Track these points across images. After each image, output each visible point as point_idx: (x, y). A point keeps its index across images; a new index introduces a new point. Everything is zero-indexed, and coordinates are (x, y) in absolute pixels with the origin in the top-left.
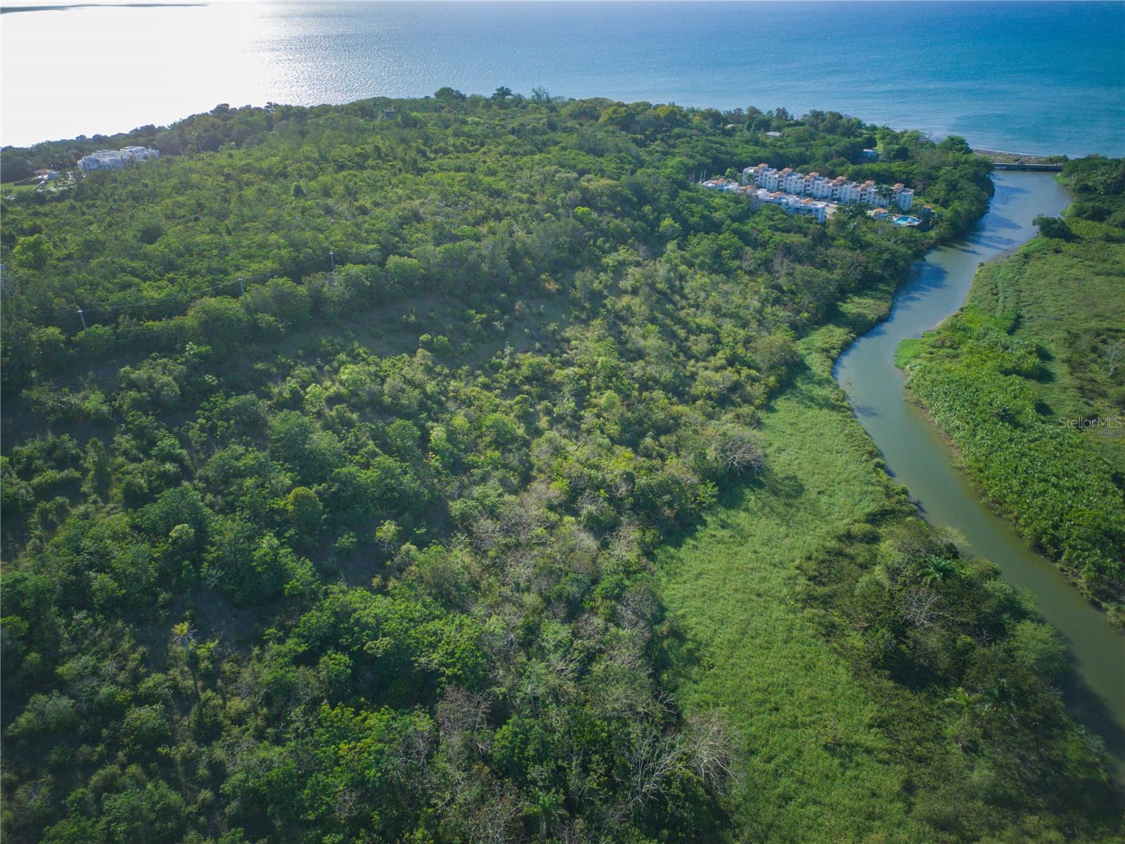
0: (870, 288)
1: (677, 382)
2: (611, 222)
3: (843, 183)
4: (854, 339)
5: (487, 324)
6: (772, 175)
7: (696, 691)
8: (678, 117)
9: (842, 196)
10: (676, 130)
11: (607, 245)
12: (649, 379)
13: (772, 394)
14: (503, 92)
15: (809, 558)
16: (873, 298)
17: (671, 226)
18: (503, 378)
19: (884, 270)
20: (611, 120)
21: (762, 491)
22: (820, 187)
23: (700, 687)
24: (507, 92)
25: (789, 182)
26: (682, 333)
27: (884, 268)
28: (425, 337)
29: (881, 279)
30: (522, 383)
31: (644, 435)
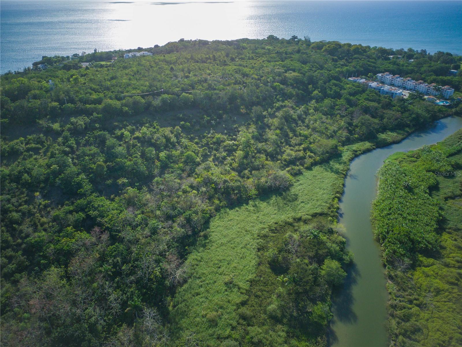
0: (400, 129)
1: (275, 152)
2: (289, 90)
3: (421, 83)
4: (374, 149)
5: (209, 122)
6: (389, 77)
7: (196, 255)
9: (419, 89)
10: (355, 56)
11: (281, 99)
12: (263, 150)
13: (315, 164)
14: (294, 37)
15: (276, 223)
16: (398, 133)
17: (317, 94)
18: (204, 141)
19: (411, 122)
20: (326, 50)
21: (280, 198)
22: (409, 84)
23: (199, 254)
24: (296, 37)
25: (395, 81)
26: (291, 135)
27: (411, 121)
28: (182, 123)
29: (408, 126)
30: (211, 144)
31: (246, 169)
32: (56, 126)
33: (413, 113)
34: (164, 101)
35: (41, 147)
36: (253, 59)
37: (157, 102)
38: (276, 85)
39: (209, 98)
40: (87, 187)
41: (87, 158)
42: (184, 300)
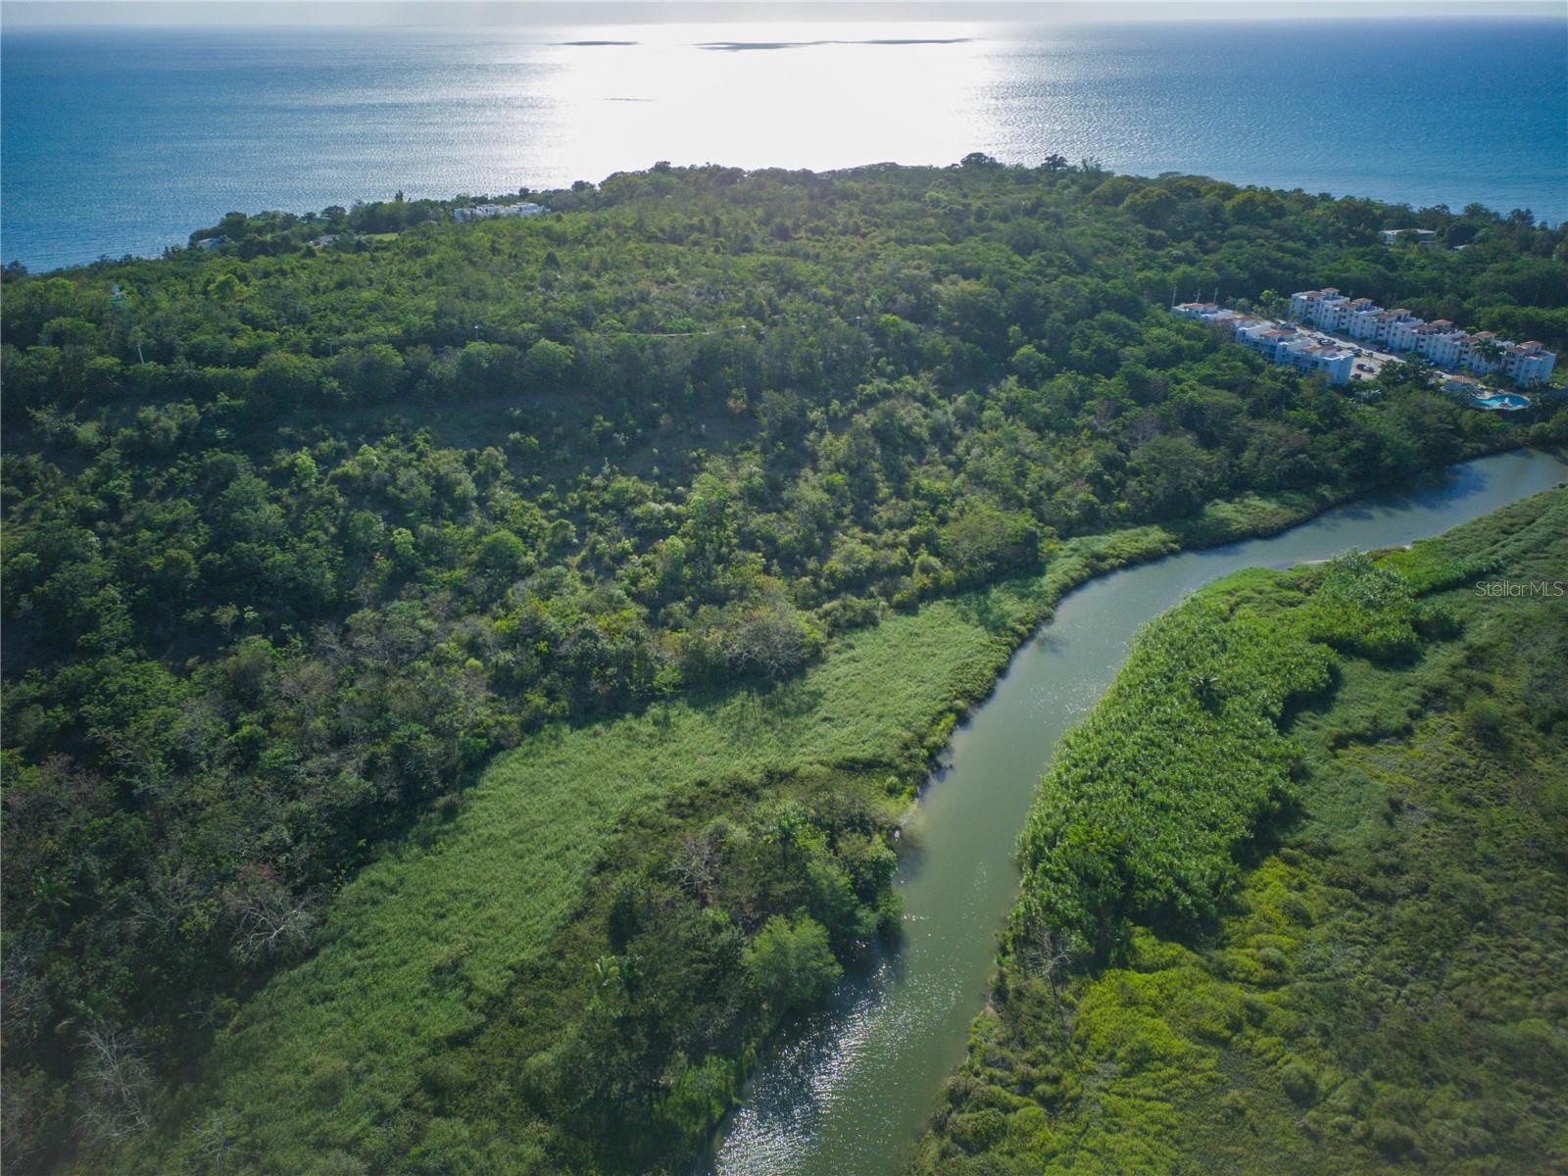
0: (1298, 489)
1: (800, 548)
2: (934, 339)
3: (1440, 330)
4: (1173, 553)
5: (605, 437)
6: (1331, 303)
7: (388, 870)
8: (1261, 209)
9: (1431, 351)
10: (1235, 229)
11: (890, 368)
12: (762, 538)
13: (933, 593)
14: (1055, 162)
15: (701, 784)
16: (1284, 503)
17: (1029, 357)
18: (574, 497)
19: (1342, 465)
20: (1132, 208)
21: (758, 701)
22: (1399, 333)
23: (397, 868)
24: (1061, 162)
25: (1353, 319)
26: (884, 490)
27: (1345, 462)
28: (515, 436)
29: (1331, 479)
30: (595, 509)
31: (681, 598)
32: (88, 432)
33: (1356, 435)
34: (469, 364)
35: (20, 494)
36: (856, 231)
37: (447, 365)
38: (886, 323)
39: (626, 357)
40: (116, 626)
41: (146, 534)
42: (276, 1013)
